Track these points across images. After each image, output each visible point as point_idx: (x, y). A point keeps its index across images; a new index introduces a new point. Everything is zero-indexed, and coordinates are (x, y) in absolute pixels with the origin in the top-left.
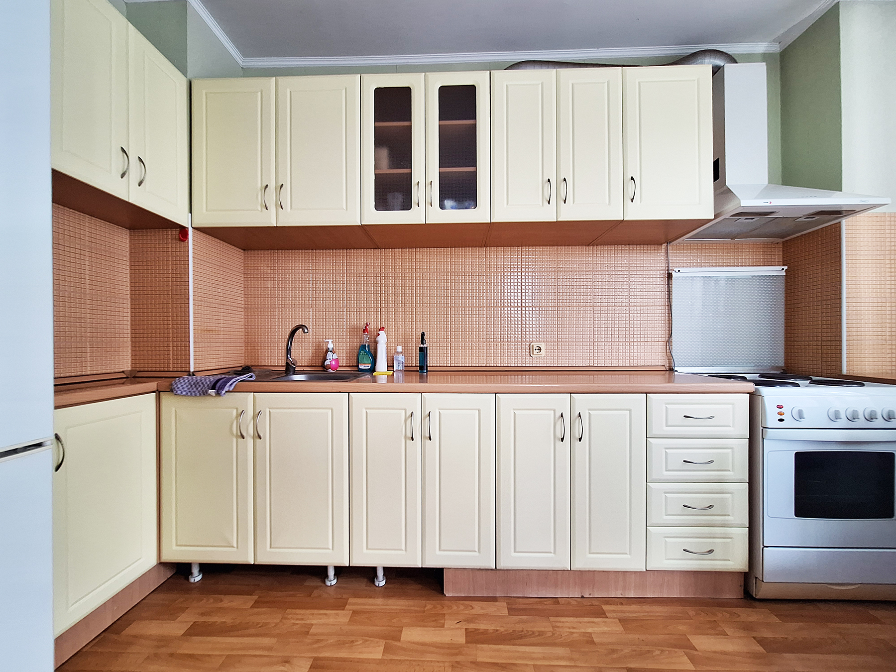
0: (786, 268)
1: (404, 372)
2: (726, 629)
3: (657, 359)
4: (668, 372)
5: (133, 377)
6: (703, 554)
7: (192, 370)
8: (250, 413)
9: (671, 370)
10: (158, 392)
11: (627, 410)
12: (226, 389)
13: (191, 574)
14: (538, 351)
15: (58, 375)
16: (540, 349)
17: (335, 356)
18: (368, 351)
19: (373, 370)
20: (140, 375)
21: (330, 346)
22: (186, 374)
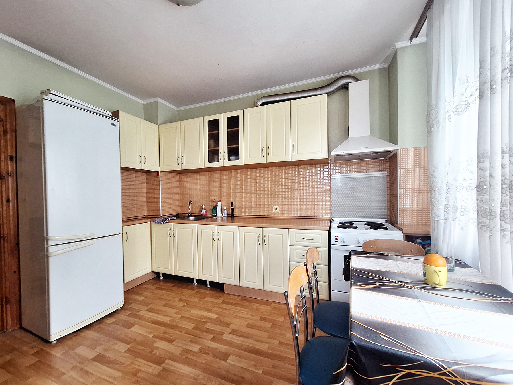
0: (386, 172)
1: (227, 217)
3: (327, 214)
4: (329, 220)
5: (147, 217)
7: (161, 215)
8: (172, 229)
10: (151, 222)
11: (281, 235)
12: (165, 222)
13: (160, 277)
15: (123, 218)
16: (277, 209)
17: (205, 211)
18: (215, 209)
19: (216, 216)
20: (149, 216)
21: (204, 207)
22: (159, 216)
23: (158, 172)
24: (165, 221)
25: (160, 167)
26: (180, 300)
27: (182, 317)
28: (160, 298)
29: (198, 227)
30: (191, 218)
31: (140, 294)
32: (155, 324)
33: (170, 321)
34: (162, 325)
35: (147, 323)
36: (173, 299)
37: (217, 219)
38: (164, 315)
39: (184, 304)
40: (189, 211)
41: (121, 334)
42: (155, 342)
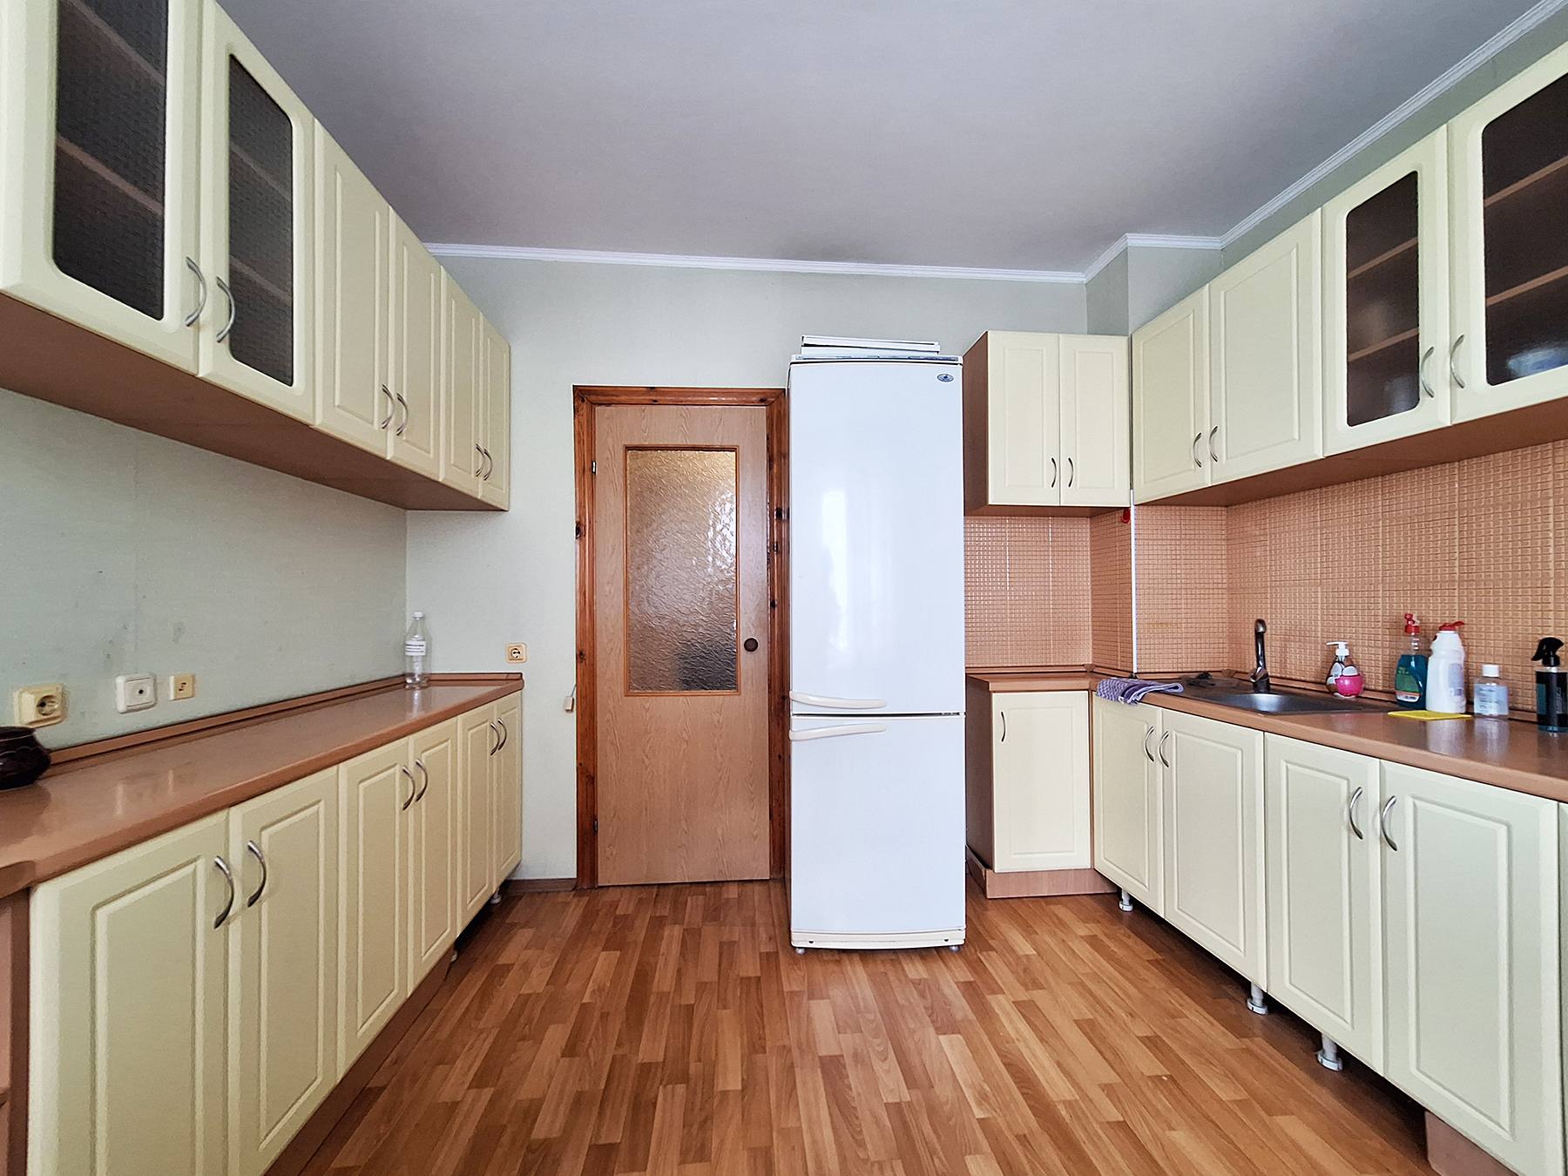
5: (1085, 672)
7: (1135, 671)
8: (1159, 732)
10: (1090, 691)
12: (1132, 698)
13: (1121, 902)
17: (1350, 671)
18: (1414, 668)
19: (1421, 705)
20: (1096, 670)
21: (1342, 652)
22: (1129, 674)
23: (1127, 510)
24: (1128, 697)
25: (1131, 488)
26: (1152, 1043)
27: (1123, 1126)
28: (1082, 983)
29: (1269, 746)
30: (1265, 700)
31: (1028, 930)
32: (1013, 1076)
33: (1069, 1104)
34: (1032, 1103)
35: (994, 1054)
36: (1128, 1019)
37: (1424, 723)
38: (1059, 1065)
39: (1159, 1069)
40: (1259, 665)
41: (913, 1032)
42: (977, 1150)
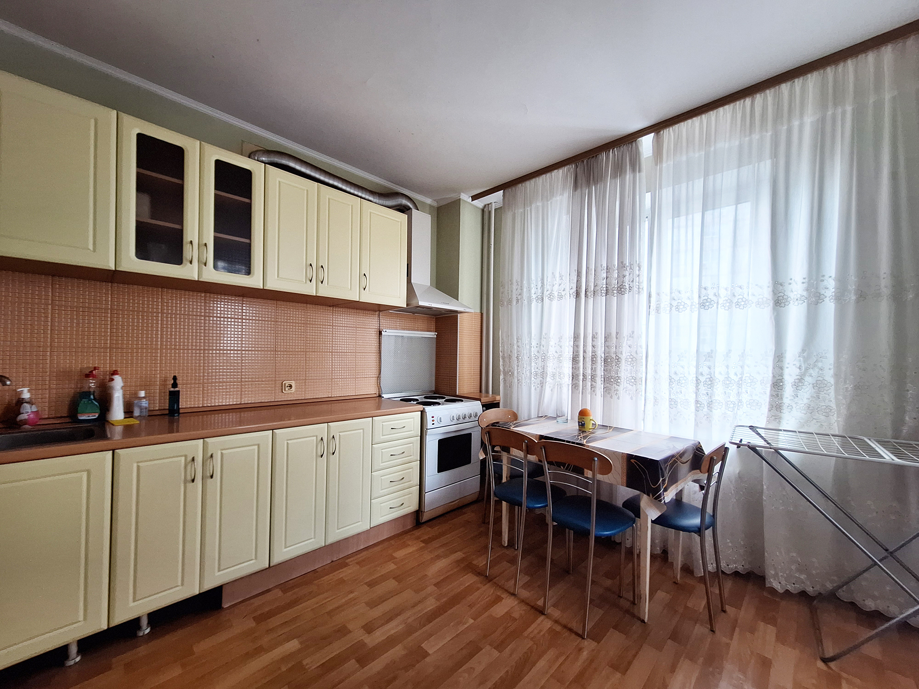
0: (436, 333)
1: (149, 418)
2: (409, 543)
3: (372, 390)
4: (377, 398)
6: (399, 507)
9: (380, 396)
14: (289, 388)
16: (291, 386)
21: (26, 395)
